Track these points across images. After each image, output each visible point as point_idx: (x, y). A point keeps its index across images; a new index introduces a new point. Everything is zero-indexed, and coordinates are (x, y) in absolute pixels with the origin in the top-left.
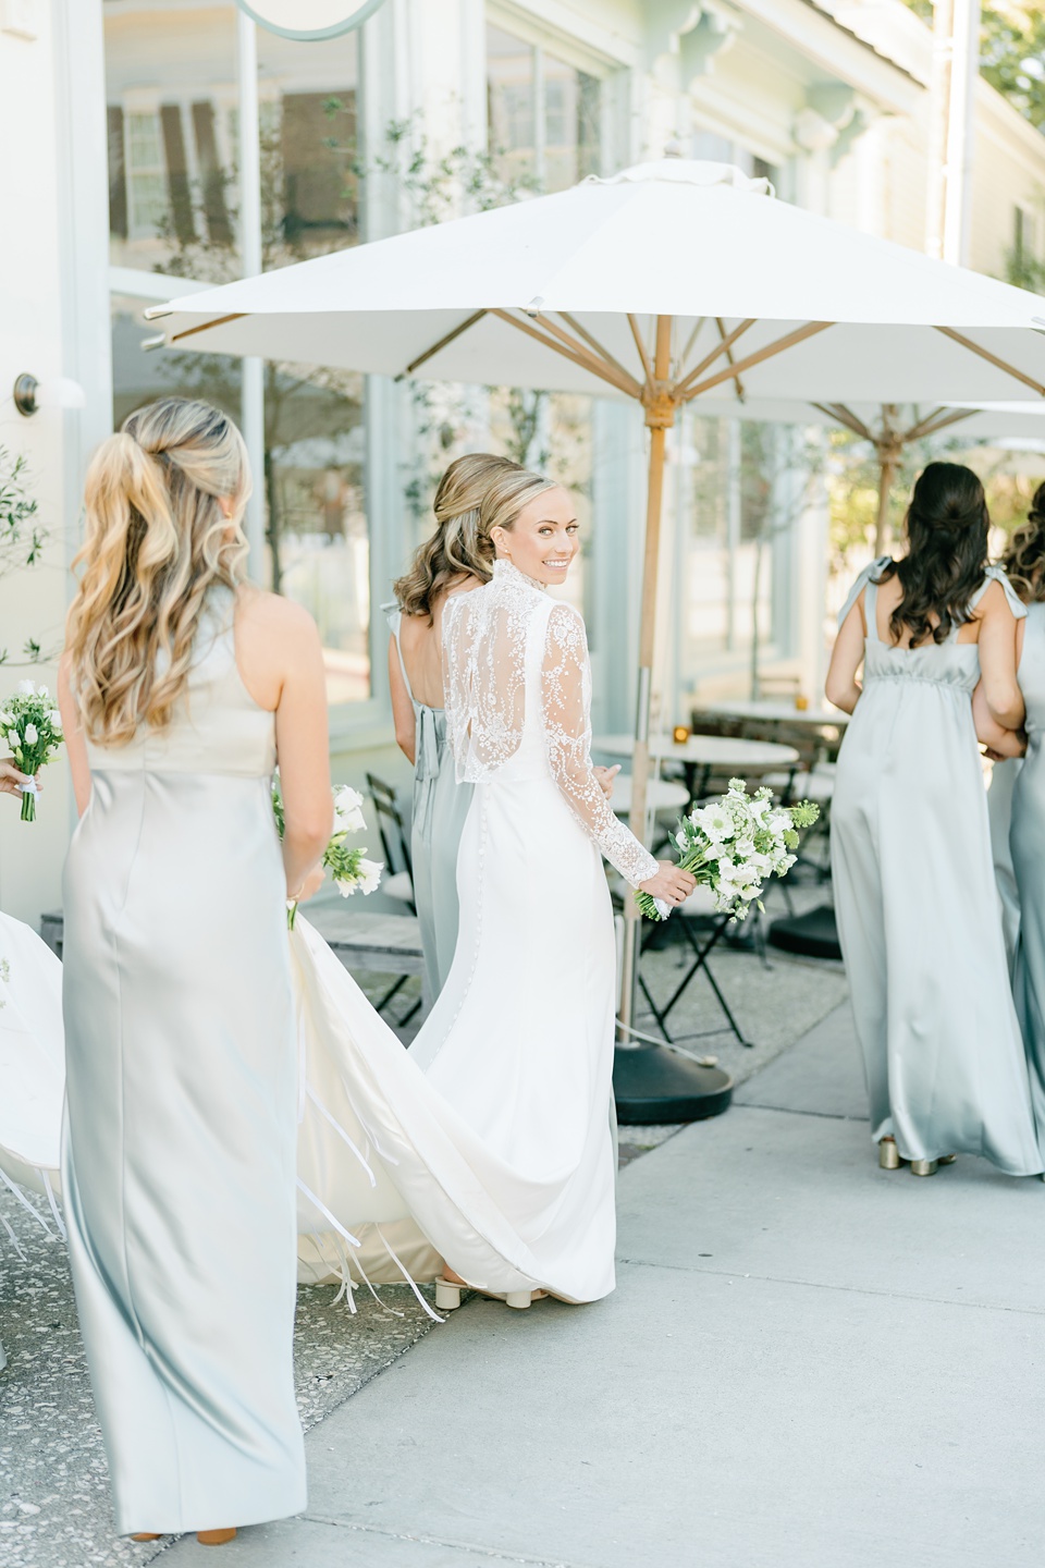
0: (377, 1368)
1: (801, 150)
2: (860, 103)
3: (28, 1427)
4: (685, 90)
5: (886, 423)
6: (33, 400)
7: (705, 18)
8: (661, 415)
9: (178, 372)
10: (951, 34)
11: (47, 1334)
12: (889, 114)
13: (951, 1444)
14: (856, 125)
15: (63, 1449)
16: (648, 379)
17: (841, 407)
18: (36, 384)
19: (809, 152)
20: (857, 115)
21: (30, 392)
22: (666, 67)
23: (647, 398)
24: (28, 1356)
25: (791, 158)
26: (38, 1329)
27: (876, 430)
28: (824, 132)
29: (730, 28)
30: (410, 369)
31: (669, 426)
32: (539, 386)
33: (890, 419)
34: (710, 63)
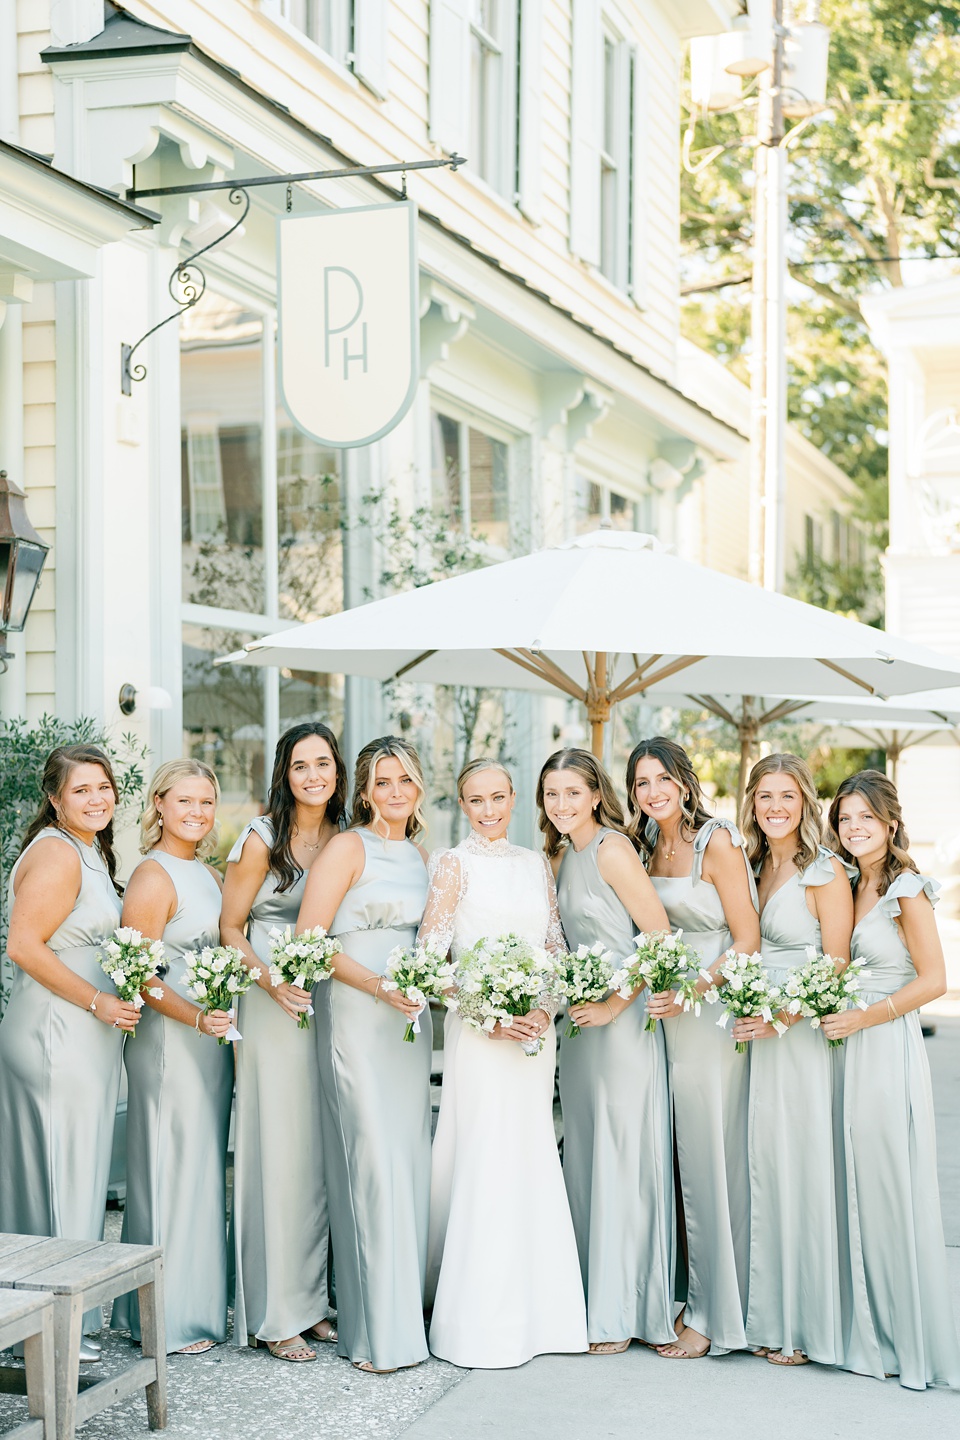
0: (452, 1383)
1: (653, 489)
2: (700, 454)
3: (225, 1418)
4: (570, 449)
5: (745, 711)
6: (133, 703)
7: (587, 397)
8: (601, 713)
9: (200, 673)
10: (765, 396)
11: (213, 1366)
12: (720, 460)
13: (857, 1422)
14: (697, 469)
15: (254, 1430)
16: (591, 687)
17: (708, 697)
18: (135, 692)
19: (660, 491)
20: (697, 462)
21: (131, 697)
22: (557, 435)
23: (590, 700)
24: (206, 1379)
25: (647, 496)
26: (206, 1363)
27: (737, 716)
28: (672, 476)
29: (605, 403)
30: (398, 674)
31: (606, 720)
32: (480, 684)
33: (748, 707)
34: (589, 429)
